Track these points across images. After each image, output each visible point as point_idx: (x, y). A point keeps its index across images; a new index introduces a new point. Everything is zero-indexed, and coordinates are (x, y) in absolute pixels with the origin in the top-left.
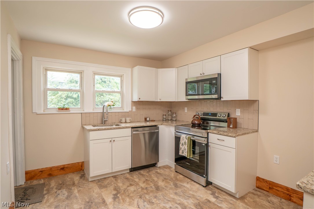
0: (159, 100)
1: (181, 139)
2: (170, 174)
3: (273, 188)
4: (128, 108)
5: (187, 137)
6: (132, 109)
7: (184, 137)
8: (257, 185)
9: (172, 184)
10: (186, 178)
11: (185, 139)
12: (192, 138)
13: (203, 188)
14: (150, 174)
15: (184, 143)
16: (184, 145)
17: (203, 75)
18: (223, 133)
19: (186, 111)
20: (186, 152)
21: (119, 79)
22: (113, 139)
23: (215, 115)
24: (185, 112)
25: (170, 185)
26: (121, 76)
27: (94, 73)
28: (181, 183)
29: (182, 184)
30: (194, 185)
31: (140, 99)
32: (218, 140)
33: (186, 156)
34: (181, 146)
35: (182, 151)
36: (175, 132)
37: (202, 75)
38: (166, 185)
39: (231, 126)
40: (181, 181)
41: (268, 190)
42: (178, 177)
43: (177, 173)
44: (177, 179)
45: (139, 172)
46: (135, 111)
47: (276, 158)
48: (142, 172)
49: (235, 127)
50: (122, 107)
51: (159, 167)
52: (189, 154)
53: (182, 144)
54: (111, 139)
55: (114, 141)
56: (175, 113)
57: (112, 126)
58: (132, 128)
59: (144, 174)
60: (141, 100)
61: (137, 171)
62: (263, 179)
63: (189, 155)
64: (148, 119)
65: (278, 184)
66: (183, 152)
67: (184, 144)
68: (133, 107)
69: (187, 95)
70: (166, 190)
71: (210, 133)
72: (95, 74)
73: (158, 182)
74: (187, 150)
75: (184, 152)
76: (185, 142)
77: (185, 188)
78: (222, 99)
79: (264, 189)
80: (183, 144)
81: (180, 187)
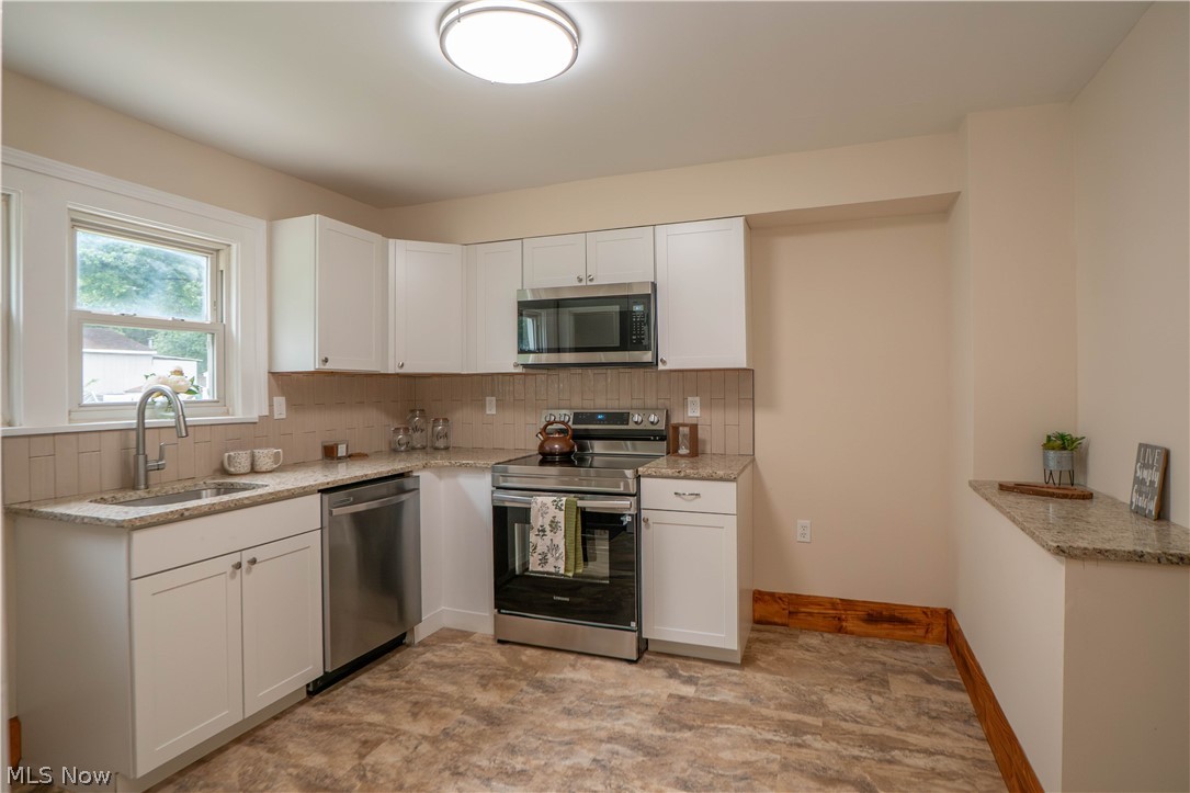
0: (392, 369)
1: (533, 513)
2: (486, 656)
3: (797, 613)
4: (251, 403)
5: (564, 502)
6: (271, 406)
7: (550, 505)
8: (757, 615)
9: (523, 685)
10: (553, 653)
11: (552, 511)
12: (581, 503)
13: (633, 668)
14: (407, 678)
15: (550, 526)
16: (548, 532)
17: (589, 283)
18: (695, 472)
19: (491, 410)
20: (557, 559)
21: (204, 261)
22: (247, 556)
23: (623, 418)
24: (488, 412)
25: (521, 691)
26: (214, 252)
27: (73, 220)
28: (553, 675)
29: (561, 676)
30: (598, 667)
31: (326, 360)
32: (678, 499)
33: (562, 571)
34: (533, 538)
35: (540, 557)
36: (493, 492)
37: (583, 283)
38: (510, 695)
39: (683, 451)
40: (545, 668)
41: (784, 620)
42: (524, 658)
43: (507, 646)
44: (526, 667)
45: (352, 683)
46: (284, 417)
47: (804, 527)
48: (365, 679)
49: (696, 451)
50: (222, 400)
51: (422, 644)
52: (572, 562)
53: (539, 531)
54: (235, 558)
55: (254, 561)
56: (446, 420)
57: (198, 496)
58: (319, 491)
59: (384, 683)
60: (329, 367)
61: (345, 683)
62: (772, 595)
63: (571, 567)
64: (342, 451)
65: (809, 596)
66: (544, 561)
67: (548, 528)
68: (275, 398)
69: (521, 351)
70: (523, 712)
71: (650, 476)
72: (76, 223)
73: (472, 696)
74: (562, 549)
75: (551, 560)
76: (552, 522)
77: (583, 687)
78: (661, 367)
79: (776, 620)
80: (544, 531)
81: (560, 688)
